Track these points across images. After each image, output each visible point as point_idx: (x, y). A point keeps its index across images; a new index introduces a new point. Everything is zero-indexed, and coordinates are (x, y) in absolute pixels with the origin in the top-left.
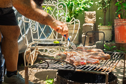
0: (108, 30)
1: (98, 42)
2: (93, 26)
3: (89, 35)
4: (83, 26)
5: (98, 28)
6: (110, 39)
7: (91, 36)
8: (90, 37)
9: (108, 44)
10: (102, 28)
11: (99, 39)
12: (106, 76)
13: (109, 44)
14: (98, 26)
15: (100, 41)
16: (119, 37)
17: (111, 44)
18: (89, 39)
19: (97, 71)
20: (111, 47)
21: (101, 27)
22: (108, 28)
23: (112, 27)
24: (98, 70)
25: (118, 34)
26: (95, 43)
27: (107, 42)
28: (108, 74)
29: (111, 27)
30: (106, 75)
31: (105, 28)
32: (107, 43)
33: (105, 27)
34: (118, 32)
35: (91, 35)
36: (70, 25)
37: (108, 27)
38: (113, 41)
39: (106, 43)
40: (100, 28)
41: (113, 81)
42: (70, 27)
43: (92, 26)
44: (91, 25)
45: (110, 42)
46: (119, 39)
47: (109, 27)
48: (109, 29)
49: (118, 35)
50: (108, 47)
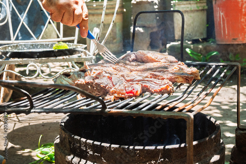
0: (197, 11)
1: (172, 43)
2: (159, 3)
3: (149, 27)
4: (133, 4)
5: (172, 7)
6: (202, 34)
7: (155, 30)
8: (150, 31)
9: (198, 48)
10: (183, 6)
11: (174, 37)
12: (187, 124)
13: (200, 46)
14: (172, 2)
15: (178, 40)
16: (224, 27)
17: (205, 48)
18: (149, 37)
19: (164, 111)
20: (206, 55)
21: (179, 5)
22: (197, 7)
23: (207, 5)
24: (166, 109)
25: (223, 20)
26: (166, 47)
27: (195, 42)
28: (192, 117)
29: (205, 4)
30: (187, 120)
31: (189, 6)
32: (196, 45)
33: (190, 4)
34: (222, 14)
35: (154, 27)
36: (97, 4)
37: (196, 3)
38: (211, 40)
39: (192, 46)
40: (177, 6)
41: (210, 138)
42: (98, 7)
43: (156, 4)
44: (153, 2)
45: (203, 42)
46: (226, 32)
47: (199, 5)
48: (200, 8)
49: (224, 24)
50: (200, 54)
